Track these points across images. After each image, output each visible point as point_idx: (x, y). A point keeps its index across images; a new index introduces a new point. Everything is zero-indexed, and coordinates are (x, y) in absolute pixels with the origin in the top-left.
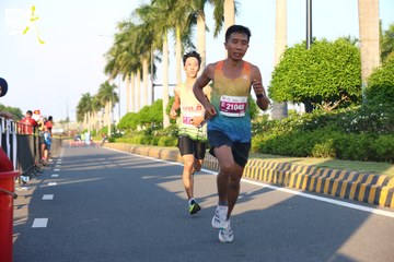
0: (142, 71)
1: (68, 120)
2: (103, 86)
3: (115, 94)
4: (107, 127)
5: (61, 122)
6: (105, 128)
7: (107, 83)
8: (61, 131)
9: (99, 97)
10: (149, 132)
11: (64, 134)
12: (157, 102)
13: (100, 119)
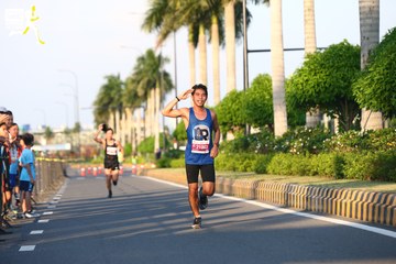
0: (220, 23)
1: (78, 128)
2: (142, 59)
3: (166, 75)
4: (152, 139)
5: (67, 132)
6: (148, 141)
7: (150, 53)
8: (68, 147)
9: (136, 81)
10: (244, 145)
11: (72, 153)
12: (258, 81)
13: (138, 125)
